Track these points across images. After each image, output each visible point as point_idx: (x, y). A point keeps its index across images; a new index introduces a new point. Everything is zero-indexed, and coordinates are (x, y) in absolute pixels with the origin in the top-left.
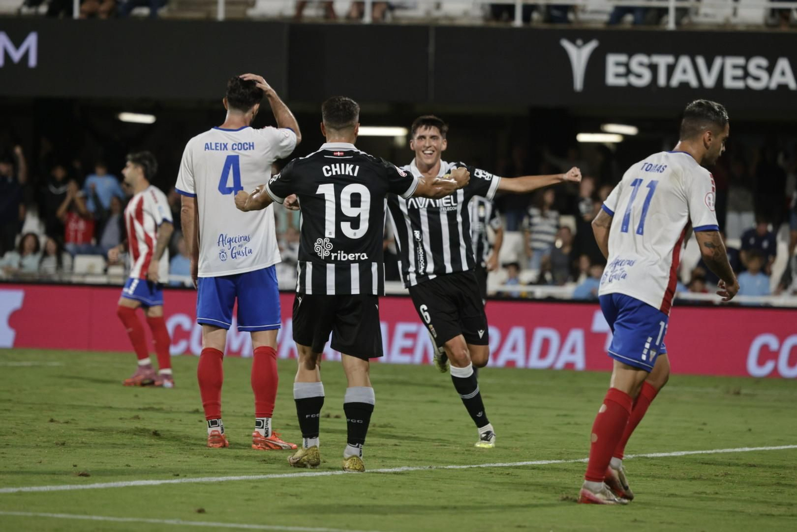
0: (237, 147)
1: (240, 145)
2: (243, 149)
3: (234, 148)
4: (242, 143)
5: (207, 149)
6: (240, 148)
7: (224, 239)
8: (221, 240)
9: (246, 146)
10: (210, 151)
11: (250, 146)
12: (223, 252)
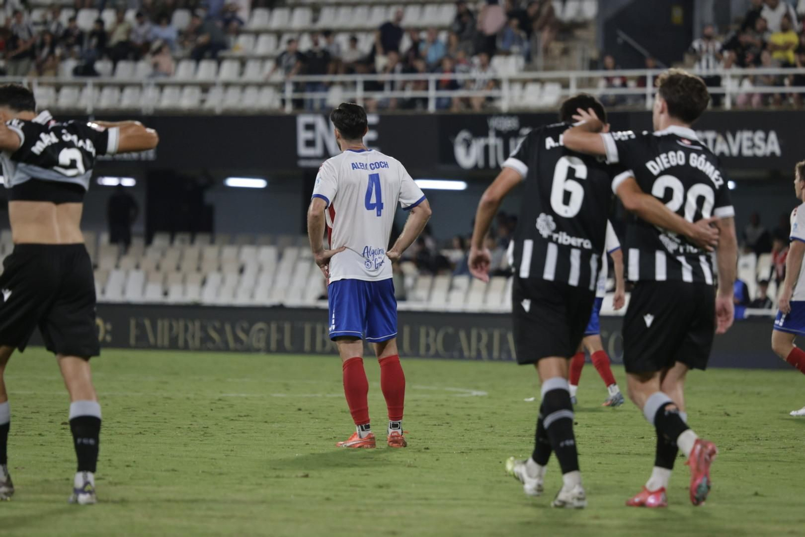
0: (374, 166)
1: (377, 164)
2: (380, 167)
3: (373, 168)
4: (379, 162)
5: (355, 169)
6: (378, 166)
7: (369, 251)
8: (366, 251)
9: (383, 165)
10: (358, 169)
11: (385, 165)
12: (368, 261)
